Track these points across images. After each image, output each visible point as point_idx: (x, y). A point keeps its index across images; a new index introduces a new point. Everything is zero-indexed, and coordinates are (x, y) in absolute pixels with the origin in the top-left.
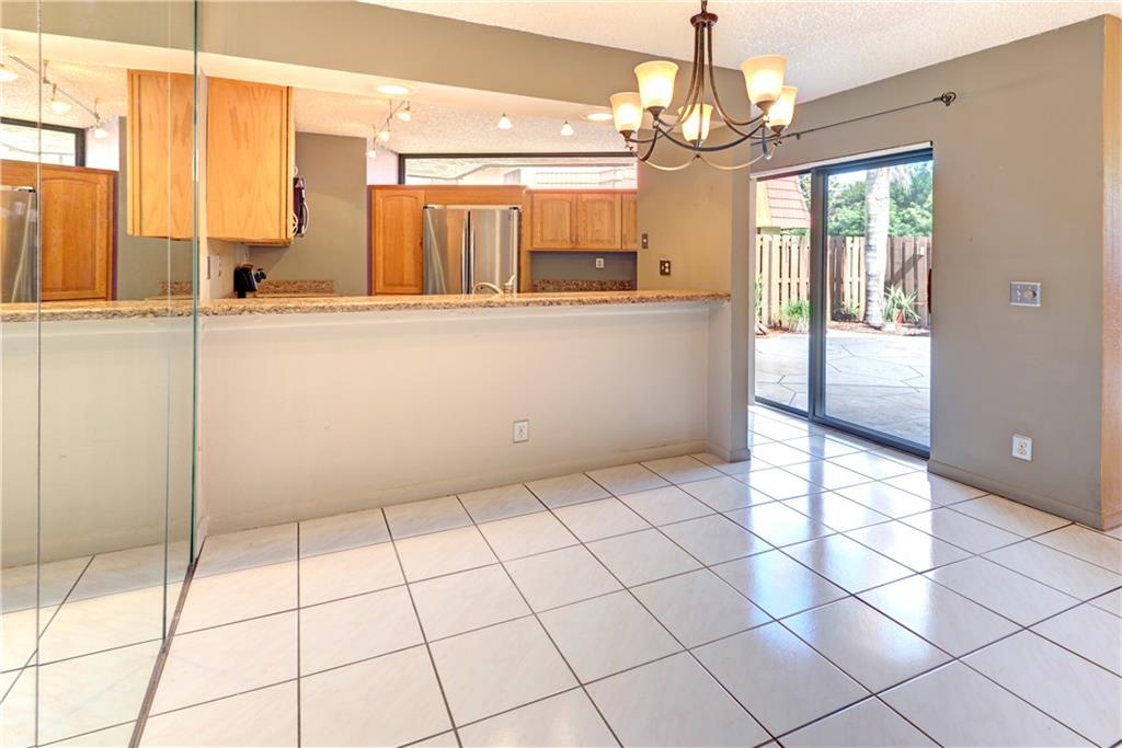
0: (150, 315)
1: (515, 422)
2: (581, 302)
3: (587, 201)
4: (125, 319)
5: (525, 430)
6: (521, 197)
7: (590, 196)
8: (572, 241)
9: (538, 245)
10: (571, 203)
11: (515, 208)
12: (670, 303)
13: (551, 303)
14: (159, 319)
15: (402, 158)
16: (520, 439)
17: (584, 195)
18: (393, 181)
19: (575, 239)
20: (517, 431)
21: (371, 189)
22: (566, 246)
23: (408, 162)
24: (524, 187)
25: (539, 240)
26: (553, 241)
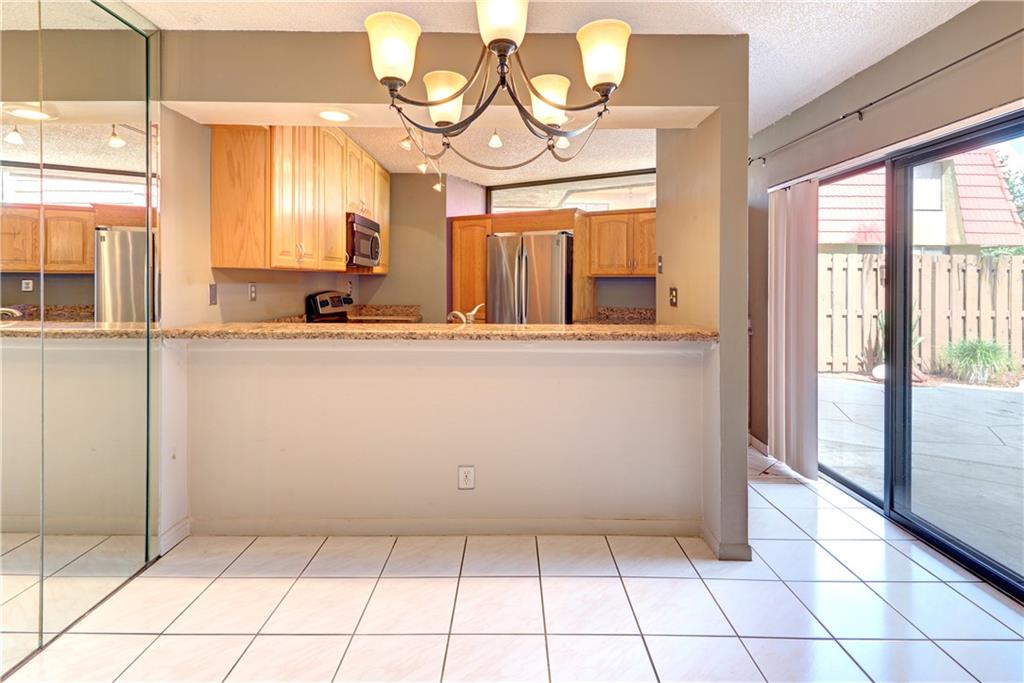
0: (125, 336)
1: (460, 466)
2: (514, 337)
3: (645, 221)
4: (108, 339)
5: (471, 477)
6: (573, 220)
7: (647, 216)
8: (628, 267)
9: (596, 271)
10: (627, 224)
11: (563, 233)
12: (629, 342)
13: (479, 337)
14: (130, 340)
15: (489, 190)
16: (465, 486)
17: (641, 215)
18: (479, 210)
19: (632, 264)
20: (462, 476)
21: (451, 221)
22: (623, 272)
23: (494, 193)
24: (575, 210)
25: (596, 266)
26: (611, 266)
